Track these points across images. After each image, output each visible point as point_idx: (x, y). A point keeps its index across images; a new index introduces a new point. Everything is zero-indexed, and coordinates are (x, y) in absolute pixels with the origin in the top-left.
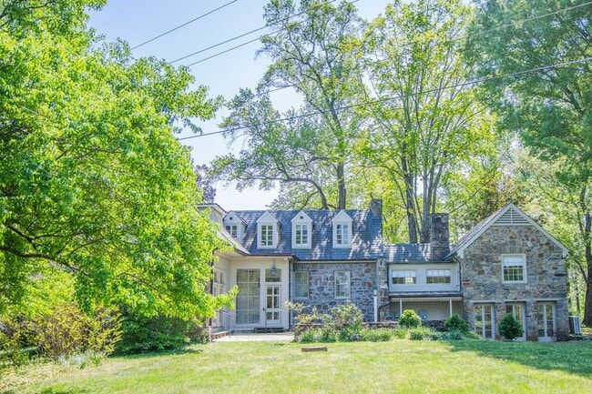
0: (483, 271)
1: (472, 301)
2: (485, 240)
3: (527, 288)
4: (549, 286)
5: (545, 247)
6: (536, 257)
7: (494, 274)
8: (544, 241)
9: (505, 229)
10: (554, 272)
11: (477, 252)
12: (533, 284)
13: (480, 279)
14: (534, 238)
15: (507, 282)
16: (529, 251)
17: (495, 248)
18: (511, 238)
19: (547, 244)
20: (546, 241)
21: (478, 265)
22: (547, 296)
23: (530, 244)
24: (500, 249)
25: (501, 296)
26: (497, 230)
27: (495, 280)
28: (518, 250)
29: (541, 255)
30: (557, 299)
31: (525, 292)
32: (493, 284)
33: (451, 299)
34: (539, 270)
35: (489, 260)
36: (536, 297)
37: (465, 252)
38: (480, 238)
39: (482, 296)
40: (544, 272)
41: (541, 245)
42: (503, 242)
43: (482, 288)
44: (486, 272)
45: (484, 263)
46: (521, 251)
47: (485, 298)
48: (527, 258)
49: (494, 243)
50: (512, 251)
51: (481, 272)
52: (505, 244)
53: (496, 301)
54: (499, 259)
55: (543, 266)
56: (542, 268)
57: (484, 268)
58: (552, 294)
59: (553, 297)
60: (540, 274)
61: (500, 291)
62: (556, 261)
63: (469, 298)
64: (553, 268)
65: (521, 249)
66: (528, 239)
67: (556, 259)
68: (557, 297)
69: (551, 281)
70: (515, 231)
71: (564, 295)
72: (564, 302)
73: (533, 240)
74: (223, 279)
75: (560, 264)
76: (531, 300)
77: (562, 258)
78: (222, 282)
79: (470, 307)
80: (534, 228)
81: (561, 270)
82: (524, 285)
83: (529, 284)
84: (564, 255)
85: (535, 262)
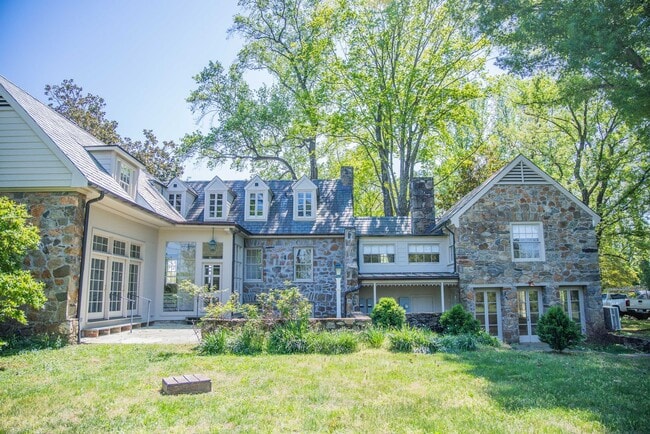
0: (486, 245)
1: (471, 286)
2: (487, 204)
3: (546, 268)
4: (576, 265)
5: (568, 213)
6: (556, 226)
7: (501, 249)
8: (566, 206)
9: (514, 189)
10: (581, 246)
11: (478, 219)
12: (554, 263)
13: (482, 255)
14: (554, 201)
15: (517, 260)
16: (546, 218)
17: (501, 213)
18: (523, 200)
19: (571, 209)
20: (569, 204)
21: (479, 237)
22: (573, 279)
23: (547, 209)
24: (509, 216)
25: (510, 279)
26: (503, 191)
27: (503, 258)
28: (532, 217)
29: (563, 224)
30: (587, 283)
31: (544, 274)
32: (499, 263)
33: (442, 283)
34: (561, 244)
35: (494, 230)
36: (558, 280)
37: (461, 219)
38: (481, 201)
39: (486, 278)
40: (567, 246)
41: (563, 210)
42: (511, 206)
43: (485, 268)
44: (490, 247)
45: (487, 234)
46: (536, 218)
47: (489, 281)
48: (545, 227)
49: (500, 208)
50: (525, 219)
51: (484, 247)
52: (514, 209)
53: (505, 286)
54: (507, 229)
55: (567, 238)
56: (565, 241)
57: (487, 241)
58: (579, 276)
59: (581, 280)
60: (563, 249)
61: (509, 273)
62: (584, 232)
63: (467, 282)
64: (581, 241)
65: (536, 215)
66: (545, 203)
67: (584, 229)
68: (587, 280)
69: (577, 259)
70: (528, 191)
71: (596, 278)
72: (596, 287)
73: (552, 203)
74: (142, 253)
75: (589, 235)
76: (551, 284)
77: (591, 228)
78: (138, 256)
79: (469, 293)
80: (552, 188)
81: (591, 244)
82: (541, 263)
83: (548, 263)
84: (594, 224)
85: (555, 233)
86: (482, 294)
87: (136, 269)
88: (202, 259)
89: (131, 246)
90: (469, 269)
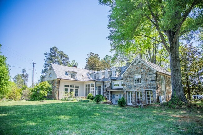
1: (125, 91)
2: (129, 71)
3: (142, 86)
5: (148, 70)
6: (144, 74)
7: (132, 81)
8: (147, 68)
9: (135, 66)
10: (151, 79)
11: (127, 75)
12: (144, 84)
13: (127, 84)
14: (144, 68)
15: (136, 84)
16: (142, 73)
17: (132, 73)
18: (137, 69)
19: (148, 69)
20: (148, 68)
21: (127, 79)
22: (148, 88)
23: (142, 70)
24: (133, 73)
25: (133, 89)
26: (132, 67)
27: (132, 84)
29: (146, 74)
31: (141, 87)
32: (131, 85)
33: (121, 90)
34: (146, 79)
35: (130, 77)
36: (145, 89)
37: (123, 75)
38: (128, 70)
40: (147, 80)
41: (146, 70)
43: (128, 87)
45: (129, 78)
46: (139, 73)
47: (129, 90)
48: (142, 75)
49: (132, 71)
50: (137, 73)
51: (128, 81)
52: (135, 71)
53: (132, 91)
54: (133, 77)
55: (147, 78)
57: (129, 80)
58: (150, 87)
59: (150, 89)
60: (146, 80)
61: (133, 87)
62: (152, 75)
63: (125, 90)
65: (139, 72)
69: (149, 83)
70: (138, 66)
71: (155, 88)
72: (155, 91)
73: (143, 68)
74: (79, 87)
75: (153, 76)
76: (143, 90)
77: (154, 74)
78: (78, 87)
79: (125, 93)
80: (144, 64)
81: (153, 78)
82: (141, 85)
83: (142, 84)
84: (154, 72)
85: (144, 76)
86: (129, 93)
87: (78, 89)
88: (90, 88)
89: (75, 86)
90: (125, 87)
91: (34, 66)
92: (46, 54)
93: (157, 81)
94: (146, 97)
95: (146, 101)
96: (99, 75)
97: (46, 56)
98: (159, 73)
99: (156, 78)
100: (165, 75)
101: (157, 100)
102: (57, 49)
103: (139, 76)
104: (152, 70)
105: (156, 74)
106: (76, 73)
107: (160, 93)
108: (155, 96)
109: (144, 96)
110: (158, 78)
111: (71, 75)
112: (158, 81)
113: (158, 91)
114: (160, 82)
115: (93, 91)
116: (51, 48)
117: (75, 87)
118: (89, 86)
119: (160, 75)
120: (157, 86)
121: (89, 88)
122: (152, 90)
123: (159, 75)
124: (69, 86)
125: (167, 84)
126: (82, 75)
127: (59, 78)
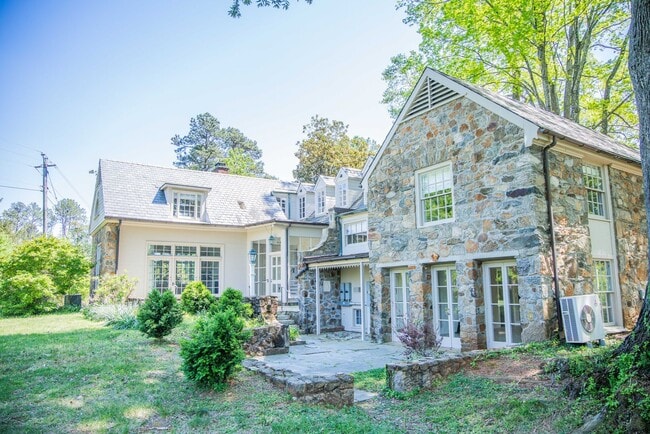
0: (390, 209)
1: (379, 265)
3: (456, 233)
4: (497, 222)
5: (488, 135)
6: (470, 161)
7: (406, 211)
8: (483, 124)
9: (418, 122)
10: (505, 187)
11: (384, 177)
12: (466, 223)
13: (387, 224)
14: (467, 122)
15: (428, 224)
16: (456, 152)
17: (405, 162)
18: (429, 135)
19: (492, 126)
20: (487, 123)
21: (385, 200)
22: (493, 247)
23: (458, 138)
24: (411, 164)
25: (415, 253)
26: (409, 129)
27: (407, 224)
28: (438, 156)
29: (478, 157)
30: (515, 252)
31: (452, 242)
32: (404, 231)
33: (361, 263)
34: (477, 190)
35: (398, 187)
36: (471, 251)
37: (370, 180)
38: (388, 151)
39: (391, 254)
40: (485, 192)
41: (479, 133)
42: (417, 147)
43: (389, 240)
44: (394, 211)
45: (391, 194)
46: (443, 158)
47: (393, 258)
48: (455, 168)
49: (406, 154)
50: (430, 162)
51: (388, 212)
52: (419, 151)
53: (409, 263)
54: (412, 183)
55: (484, 180)
56: (481, 184)
57: (392, 203)
58: (501, 241)
59: (505, 248)
60: (479, 197)
61: (413, 244)
62: (511, 161)
63: (376, 260)
64: (505, 179)
65: (443, 153)
66: (455, 130)
67: (509, 156)
68: (514, 247)
70: (435, 120)
71: (531, 242)
72: (531, 260)
73: (465, 127)
74: (222, 252)
75: (519, 165)
76: (464, 257)
77: (523, 151)
78: (218, 255)
79: (377, 275)
80: (465, 102)
81: (521, 181)
82: (450, 226)
83: (457, 224)
84: (528, 141)
85: (468, 174)
86: (400, 275)
87: (217, 264)
88: (269, 253)
89: (202, 249)
90: (376, 244)
91: (46, 173)
92: (176, 141)
93: (548, 198)
94: (480, 302)
95: (483, 327)
96: (316, 197)
97: (176, 148)
98: (559, 148)
99: (540, 180)
100: (617, 165)
101: (550, 323)
102: (214, 122)
103: (439, 179)
104: (516, 130)
105: (543, 152)
106: (204, 191)
107: (572, 274)
108: (531, 295)
109: (468, 296)
110: (554, 181)
111: (179, 205)
112: (556, 196)
113: (560, 262)
114: (578, 203)
115: (279, 268)
116: (193, 121)
117: (202, 254)
118: (263, 247)
119: (579, 163)
120: (549, 231)
121: (263, 257)
122: (512, 258)
123: (570, 163)
124: (173, 251)
125: (628, 217)
126: (240, 204)
127: (111, 218)
